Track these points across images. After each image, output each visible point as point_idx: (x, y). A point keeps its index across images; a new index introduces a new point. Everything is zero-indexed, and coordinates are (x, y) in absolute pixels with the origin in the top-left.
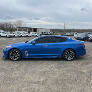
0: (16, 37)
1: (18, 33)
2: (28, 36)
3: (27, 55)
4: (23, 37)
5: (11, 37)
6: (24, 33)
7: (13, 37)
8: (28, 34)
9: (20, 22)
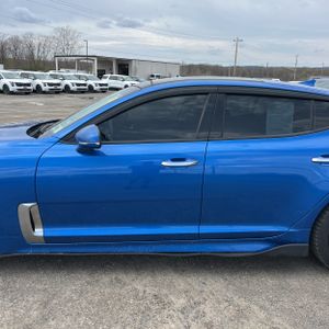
0: (44, 93)
1: (55, 77)
2: (95, 88)
3: (39, 232)
4: (73, 92)
5: (25, 91)
6: (79, 77)
7: (34, 92)
8: (94, 82)
9: (65, 33)
